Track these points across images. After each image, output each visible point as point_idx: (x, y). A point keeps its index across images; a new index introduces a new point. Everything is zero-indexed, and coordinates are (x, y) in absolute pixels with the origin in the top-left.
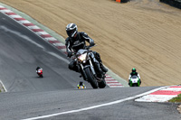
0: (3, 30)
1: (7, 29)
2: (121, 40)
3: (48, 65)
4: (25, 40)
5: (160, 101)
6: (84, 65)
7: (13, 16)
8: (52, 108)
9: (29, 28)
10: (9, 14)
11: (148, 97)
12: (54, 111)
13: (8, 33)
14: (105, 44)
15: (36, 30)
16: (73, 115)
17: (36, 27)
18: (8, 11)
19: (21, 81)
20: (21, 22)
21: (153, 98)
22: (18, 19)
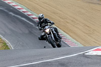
0: (11, 15)
1: (13, 14)
2: (77, 20)
3: (36, 34)
4: (23, 20)
5: (98, 54)
6: (48, 35)
7: (16, 7)
8: (38, 58)
9: (25, 13)
10: (14, 6)
11: (92, 52)
12: (39, 60)
13: (14, 16)
14: (68, 23)
15: (29, 15)
16: (50, 62)
17: (29, 13)
18: (14, 4)
19: (21, 43)
20: (21, 11)
21: (95, 53)
22: (19, 9)
